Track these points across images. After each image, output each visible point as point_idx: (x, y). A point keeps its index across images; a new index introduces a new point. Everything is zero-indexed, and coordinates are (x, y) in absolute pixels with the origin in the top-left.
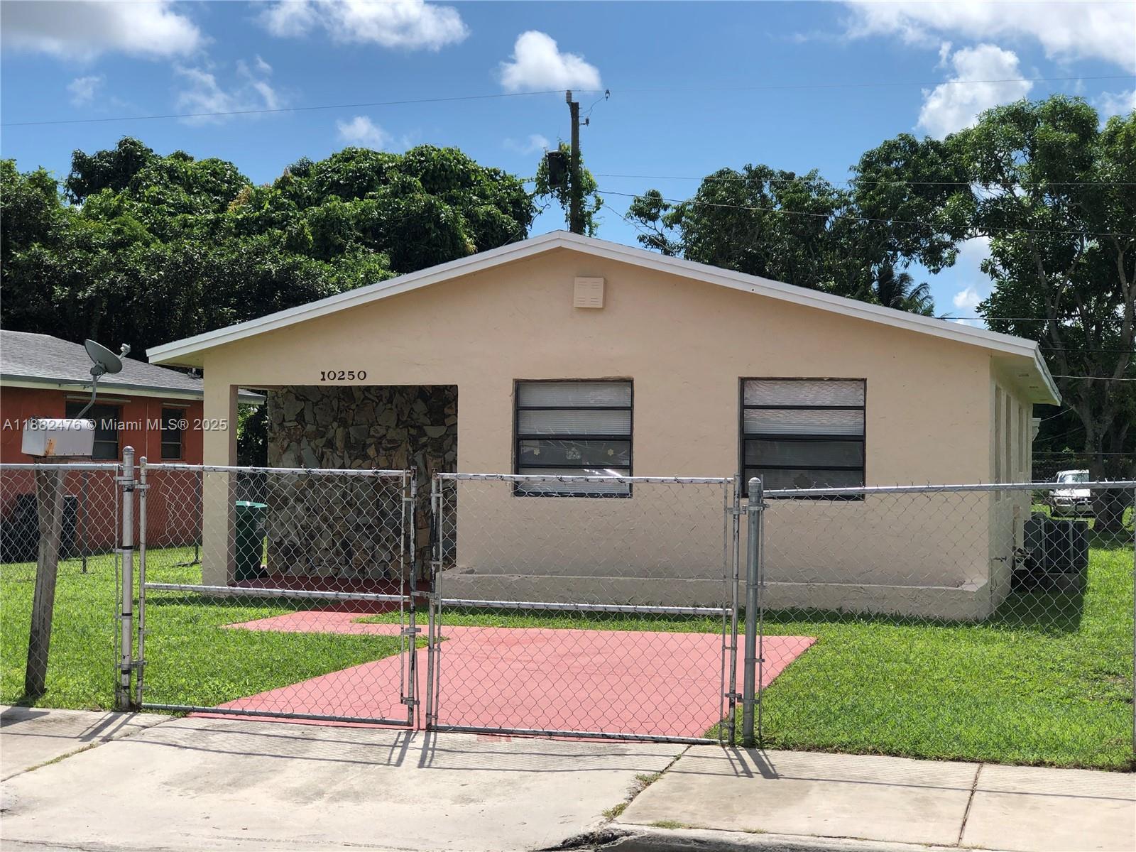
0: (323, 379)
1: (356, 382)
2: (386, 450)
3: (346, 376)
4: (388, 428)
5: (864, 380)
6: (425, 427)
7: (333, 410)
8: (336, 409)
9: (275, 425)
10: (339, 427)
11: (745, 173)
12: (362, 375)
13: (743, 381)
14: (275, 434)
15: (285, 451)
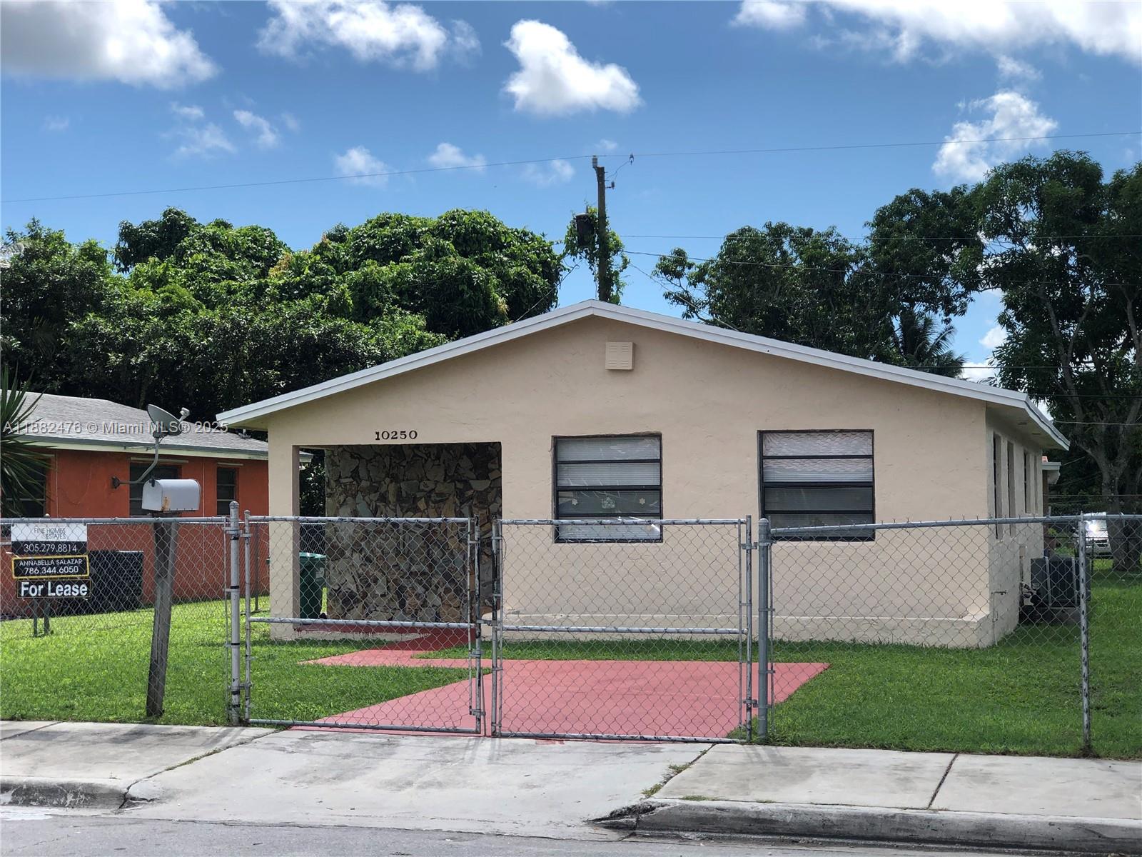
0: (378, 439)
1: (408, 441)
2: (435, 504)
3: (399, 435)
4: (437, 482)
5: (872, 431)
6: (470, 481)
7: (385, 466)
8: (388, 466)
9: (332, 482)
10: (391, 482)
11: (766, 231)
12: (413, 435)
13: (762, 434)
14: (332, 489)
15: (341, 506)
